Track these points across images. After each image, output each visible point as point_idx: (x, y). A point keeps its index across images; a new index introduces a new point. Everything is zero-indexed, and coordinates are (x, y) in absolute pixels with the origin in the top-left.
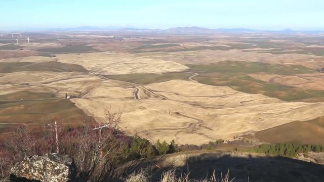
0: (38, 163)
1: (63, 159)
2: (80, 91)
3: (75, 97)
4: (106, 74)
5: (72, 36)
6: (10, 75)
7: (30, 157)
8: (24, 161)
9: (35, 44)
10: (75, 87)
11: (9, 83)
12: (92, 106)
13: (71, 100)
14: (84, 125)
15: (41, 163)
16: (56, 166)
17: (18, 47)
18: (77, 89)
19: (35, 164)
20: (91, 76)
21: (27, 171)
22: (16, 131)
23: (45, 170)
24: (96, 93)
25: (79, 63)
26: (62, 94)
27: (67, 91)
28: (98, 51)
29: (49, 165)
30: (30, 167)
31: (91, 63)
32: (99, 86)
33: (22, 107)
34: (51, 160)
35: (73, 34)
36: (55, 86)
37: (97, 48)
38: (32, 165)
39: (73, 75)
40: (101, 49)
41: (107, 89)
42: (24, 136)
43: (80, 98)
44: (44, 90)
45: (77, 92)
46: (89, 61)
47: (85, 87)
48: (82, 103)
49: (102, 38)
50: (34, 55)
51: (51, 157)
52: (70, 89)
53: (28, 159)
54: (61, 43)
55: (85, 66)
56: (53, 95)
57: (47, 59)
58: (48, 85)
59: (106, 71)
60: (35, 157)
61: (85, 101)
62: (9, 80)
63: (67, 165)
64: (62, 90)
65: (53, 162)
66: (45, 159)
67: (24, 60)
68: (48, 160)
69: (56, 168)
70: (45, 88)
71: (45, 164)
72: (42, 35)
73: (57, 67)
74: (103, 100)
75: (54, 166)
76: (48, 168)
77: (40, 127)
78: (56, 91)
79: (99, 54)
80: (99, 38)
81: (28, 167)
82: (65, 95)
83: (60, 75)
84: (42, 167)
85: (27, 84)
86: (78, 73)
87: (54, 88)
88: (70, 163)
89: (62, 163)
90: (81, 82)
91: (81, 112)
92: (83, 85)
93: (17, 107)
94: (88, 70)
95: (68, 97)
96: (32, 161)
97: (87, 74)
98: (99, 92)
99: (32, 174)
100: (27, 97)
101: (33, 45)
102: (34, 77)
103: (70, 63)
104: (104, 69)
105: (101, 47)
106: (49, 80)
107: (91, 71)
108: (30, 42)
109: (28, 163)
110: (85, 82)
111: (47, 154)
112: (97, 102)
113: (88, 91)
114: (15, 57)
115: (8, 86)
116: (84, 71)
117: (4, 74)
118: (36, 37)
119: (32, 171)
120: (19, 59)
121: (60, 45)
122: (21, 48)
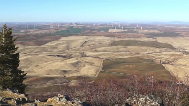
0: (142, 99)
1: (157, 99)
2: (169, 60)
3: (165, 63)
4: (186, 51)
5: (167, 27)
6: (129, 47)
7: (138, 95)
8: (135, 97)
9: (145, 31)
10: (166, 57)
11: (129, 51)
12: (176, 70)
13: (163, 65)
14: (171, 81)
15: (144, 100)
16: (152, 103)
17: (136, 32)
18: (167, 59)
19: (140, 99)
20: (177, 51)
21: (135, 103)
22: (131, 79)
23: (145, 104)
24: (179, 63)
25: (170, 43)
26: (158, 61)
27: (161, 59)
28: (183, 36)
29: (148, 102)
30: (137, 101)
31: (177, 44)
32: (182, 58)
33: (134, 66)
34: (150, 98)
35: (167, 26)
36: (154, 56)
37: (183, 35)
38: (139, 100)
39: (166, 50)
40: (185, 35)
41: (186, 60)
42: (135, 82)
43: (168, 64)
44: (148, 57)
45: (167, 60)
46: (176, 42)
47: (172, 58)
48: (169, 68)
49: (186, 29)
50: (144, 37)
51: (150, 97)
52: (163, 58)
53: (137, 96)
54: (160, 31)
55: (174, 45)
56: (153, 61)
57: (151, 40)
58: (150, 54)
59: (186, 49)
60: (141, 95)
61: (171, 66)
62: (129, 50)
63: (159, 103)
64: (158, 58)
65: (151, 100)
66: (146, 98)
67: (138, 39)
68: (148, 98)
69: (152, 104)
70: (149, 56)
71: (146, 100)
72: (149, 25)
73: (156, 45)
74: (183, 67)
75: (151, 103)
76: (147, 103)
77: (145, 79)
78: (154, 59)
79: (183, 38)
80: (184, 29)
81: (136, 100)
82: (159, 62)
83: (158, 50)
84: (144, 102)
85: (138, 53)
86: (169, 49)
87: (154, 57)
88: (161, 102)
89: (156, 102)
90: (170, 55)
91: (168, 72)
92: (171, 57)
93: (131, 66)
94: (176, 48)
95: (161, 63)
96: (139, 97)
97: (174, 50)
98: (181, 61)
99: (138, 105)
100: (138, 60)
101: (144, 31)
102: (143, 49)
103: (165, 43)
104: (186, 48)
105: (185, 34)
106: (151, 52)
107: (177, 49)
108: (143, 29)
109: (137, 98)
110: (173, 55)
111: (148, 95)
112: (179, 68)
113: (174, 60)
114: (133, 37)
115: (128, 53)
116: (173, 48)
117: (126, 46)
118: (146, 26)
119: (138, 103)
120: (135, 38)
121: (160, 32)
122: (137, 32)
